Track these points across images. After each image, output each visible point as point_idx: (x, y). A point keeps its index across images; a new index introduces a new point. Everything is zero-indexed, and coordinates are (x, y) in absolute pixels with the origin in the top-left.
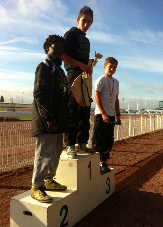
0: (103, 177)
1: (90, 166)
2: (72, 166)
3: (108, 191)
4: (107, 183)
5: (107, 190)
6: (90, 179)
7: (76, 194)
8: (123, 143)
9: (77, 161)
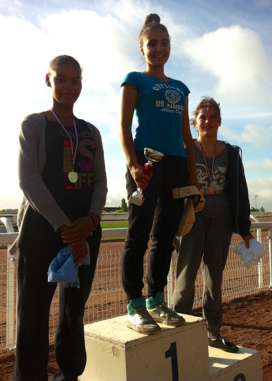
2: (118, 356)
9: (126, 344)
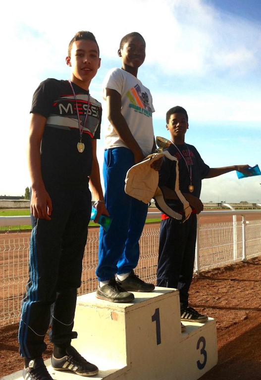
0: (187, 338)
1: (156, 317)
3: (202, 362)
4: (198, 348)
5: (198, 362)
6: (159, 342)
7: (125, 374)
8: (254, 264)
9: (126, 308)
